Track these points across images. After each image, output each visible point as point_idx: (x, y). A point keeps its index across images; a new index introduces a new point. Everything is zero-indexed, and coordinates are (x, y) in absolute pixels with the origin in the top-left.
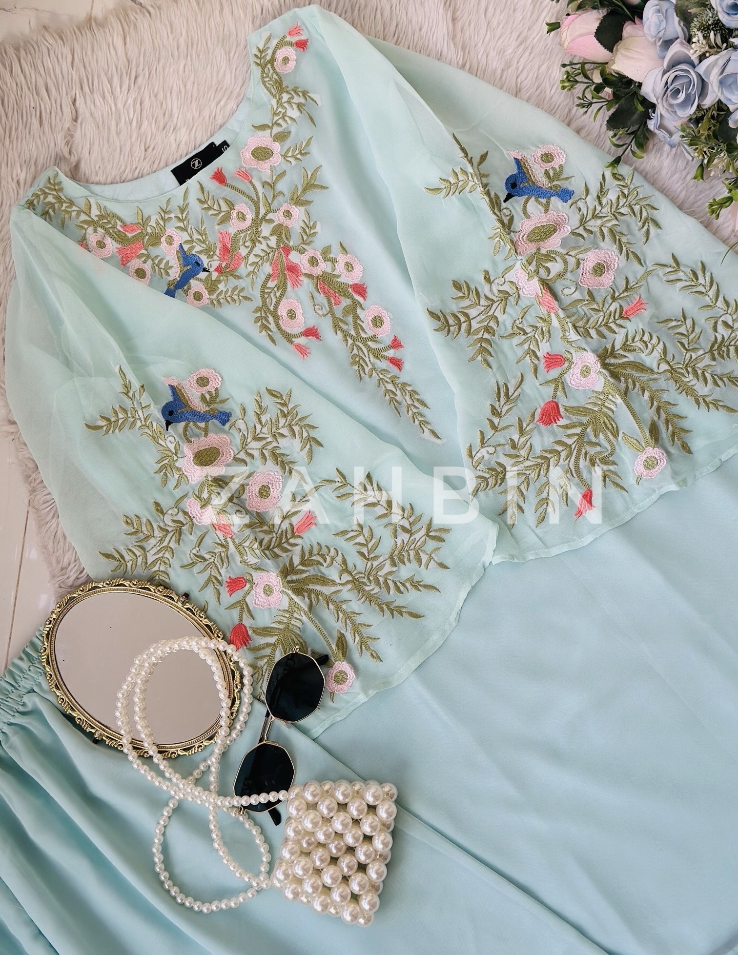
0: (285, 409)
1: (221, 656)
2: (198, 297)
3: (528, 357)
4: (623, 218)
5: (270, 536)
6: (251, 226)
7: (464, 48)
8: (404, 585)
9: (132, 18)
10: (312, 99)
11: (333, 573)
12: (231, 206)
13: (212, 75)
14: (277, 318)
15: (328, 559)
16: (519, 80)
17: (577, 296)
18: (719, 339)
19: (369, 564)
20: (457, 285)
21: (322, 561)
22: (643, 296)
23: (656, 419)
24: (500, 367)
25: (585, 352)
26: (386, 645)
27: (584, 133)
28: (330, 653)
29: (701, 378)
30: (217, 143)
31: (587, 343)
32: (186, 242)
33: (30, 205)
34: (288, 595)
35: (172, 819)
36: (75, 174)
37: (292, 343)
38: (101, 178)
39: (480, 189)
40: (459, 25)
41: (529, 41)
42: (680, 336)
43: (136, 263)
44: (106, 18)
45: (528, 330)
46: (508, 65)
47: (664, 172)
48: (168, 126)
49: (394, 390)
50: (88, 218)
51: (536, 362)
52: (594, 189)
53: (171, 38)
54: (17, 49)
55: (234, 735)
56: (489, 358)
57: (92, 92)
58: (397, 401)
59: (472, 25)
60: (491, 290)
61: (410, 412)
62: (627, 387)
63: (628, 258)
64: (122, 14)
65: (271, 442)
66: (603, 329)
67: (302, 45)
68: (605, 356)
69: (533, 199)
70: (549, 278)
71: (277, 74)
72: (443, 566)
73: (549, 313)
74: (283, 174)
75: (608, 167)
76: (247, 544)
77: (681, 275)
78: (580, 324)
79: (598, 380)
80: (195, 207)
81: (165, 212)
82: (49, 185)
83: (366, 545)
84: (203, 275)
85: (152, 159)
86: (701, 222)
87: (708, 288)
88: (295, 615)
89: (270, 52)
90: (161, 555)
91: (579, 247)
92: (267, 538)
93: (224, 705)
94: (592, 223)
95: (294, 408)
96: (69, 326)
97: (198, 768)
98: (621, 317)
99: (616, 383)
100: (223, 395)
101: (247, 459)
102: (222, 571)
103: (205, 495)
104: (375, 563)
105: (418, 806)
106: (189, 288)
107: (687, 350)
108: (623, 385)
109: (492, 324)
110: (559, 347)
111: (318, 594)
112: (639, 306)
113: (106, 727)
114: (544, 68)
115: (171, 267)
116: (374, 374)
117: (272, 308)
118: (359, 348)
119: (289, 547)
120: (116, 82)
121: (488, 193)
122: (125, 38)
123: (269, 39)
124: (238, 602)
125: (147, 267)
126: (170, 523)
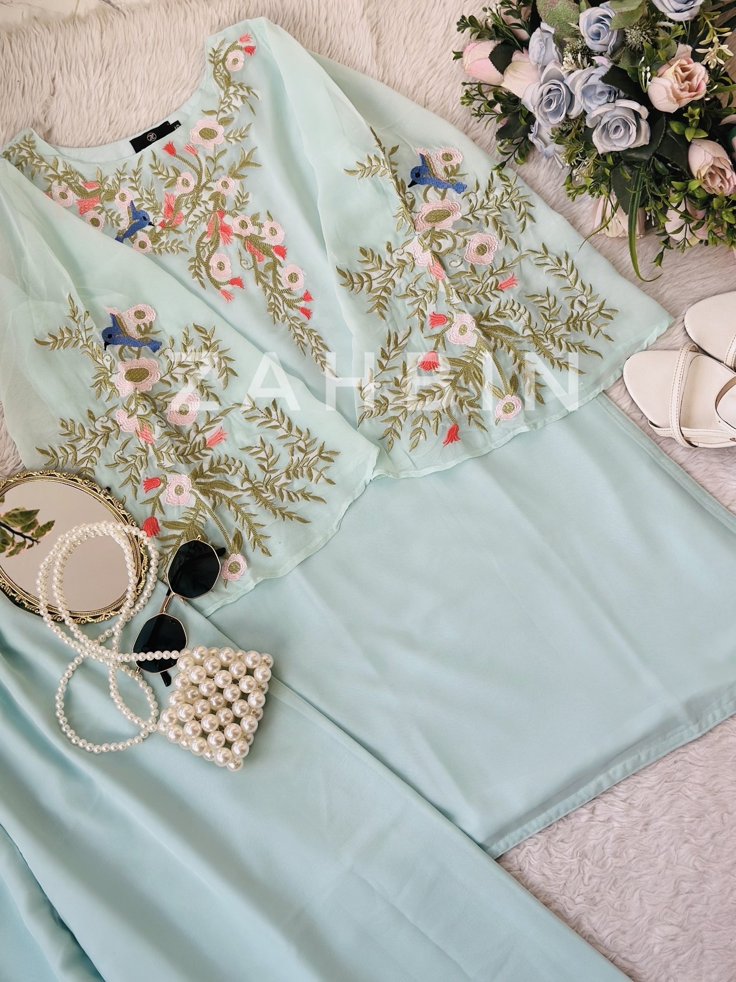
0: (208, 343)
1: (134, 540)
2: (143, 245)
3: (416, 316)
4: (505, 210)
5: (185, 446)
6: (193, 192)
7: (384, 67)
8: (295, 495)
9: (110, 18)
10: (255, 94)
11: (236, 481)
12: (178, 173)
13: (172, 69)
14: (208, 268)
15: (233, 468)
16: (428, 96)
17: (462, 268)
18: (575, 314)
19: (268, 476)
20: (363, 252)
21: (227, 470)
22: (516, 274)
23: (517, 373)
24: (393, 319)
25: (464, 314)
26: (276, 544)
27: (477, 141)
28: (227, 546)
29: (557, 343)
30: (171, 122)
31: (466, 306)
32: (137, 200)
33: (7, 155)
34: (196, 495)
35: (76, 674)
36: (47, 136)
37: (219, 288)
38: (69, 142)
39: (389, 174)
40: (382, 48)
41: (438, 66)
42: (543, 309)
43: (92, 214)
44: (87, 16)
45: (419, 293)
46: (420, 83)
47: (540, 178)
48: (131, 106)
49: (302, 334)
50: (55, 173)
51: (423, 319)
52: (484, 185)
53: (141, 36)
54: (10, 34)
55: (137, 608)
56: (384, 312)
57: (69, 73)
58: (303, 343)
59: (393, 49)
60: (391, 258)
61: (314, 353)
62: (496, 346)
63: (506, 243)
64: (101, 15)
65: (193, 370)
66: (481, 297)
67: (250, 50)
68: (480, 319)
69: (432, 188)
70: (440, 251)
71: (227, 71)
72: (330, 481)
73: (438, 280)
74: (224, 151)
75: (495, 169)
76: (165, 448)
77: (548, 260)
78: (462, 291)
79: (473, 338)
80: (147, 171)
81: (121, 174)
82: (24, 142)
83: (267, 460)
84: (148, 228)
85: (115, 132)
86: (568, 220)
87: (569, 273)
88: (201, 513)
89: (223, 53)
90: (89, 454)
91: (467, 230)
92: (182, 447)
93: (132, 581)
94: (480, 212)
95: (215, 342)
96: (30, 258)
97: (103, 633)
98: (496, 288)
99: (487, 341)
100: (156, 328)
101: (172, 382)
102: (141, 472)
103: (133, 407)
104: (273, 476)
105: (291, 678)
106: (136, 238)
107: (548, 321)
108: (492, 344)
109: (390, 285)
110: (443, 309)
111: (222, 497)
112: (512, 281)
113: (27, 593)
114: (449, 88)
115: (122, 219)
116: (287, 320)
117: (205, 260)
118: (276, 298)
119: (200, 456)
120: (91, 67)
121: (396, 178)
122: (102, 33)
123: (223, 43)
124: (153, 499)
125: (102, 218)
126: (100, 429)
